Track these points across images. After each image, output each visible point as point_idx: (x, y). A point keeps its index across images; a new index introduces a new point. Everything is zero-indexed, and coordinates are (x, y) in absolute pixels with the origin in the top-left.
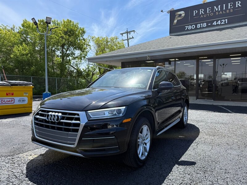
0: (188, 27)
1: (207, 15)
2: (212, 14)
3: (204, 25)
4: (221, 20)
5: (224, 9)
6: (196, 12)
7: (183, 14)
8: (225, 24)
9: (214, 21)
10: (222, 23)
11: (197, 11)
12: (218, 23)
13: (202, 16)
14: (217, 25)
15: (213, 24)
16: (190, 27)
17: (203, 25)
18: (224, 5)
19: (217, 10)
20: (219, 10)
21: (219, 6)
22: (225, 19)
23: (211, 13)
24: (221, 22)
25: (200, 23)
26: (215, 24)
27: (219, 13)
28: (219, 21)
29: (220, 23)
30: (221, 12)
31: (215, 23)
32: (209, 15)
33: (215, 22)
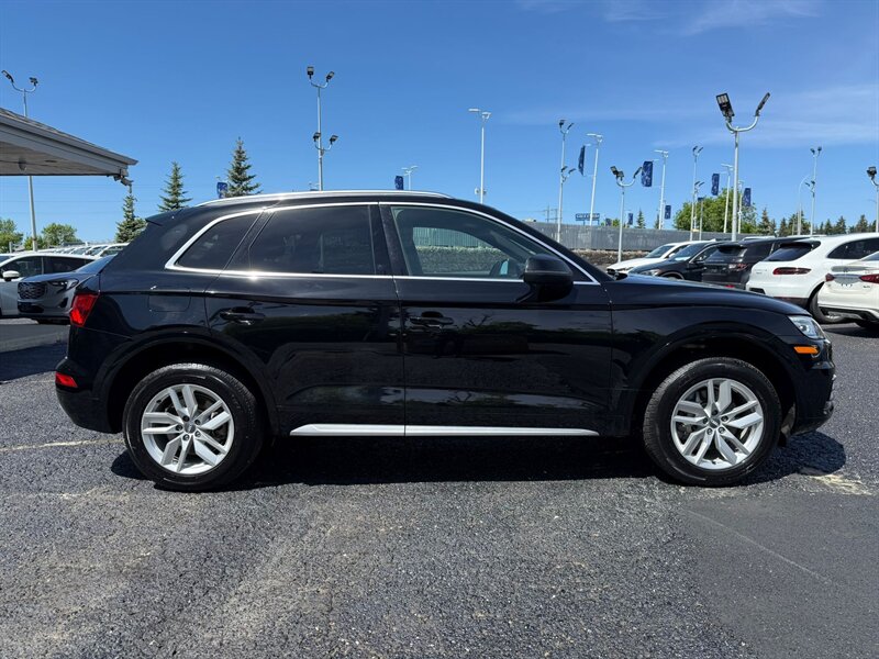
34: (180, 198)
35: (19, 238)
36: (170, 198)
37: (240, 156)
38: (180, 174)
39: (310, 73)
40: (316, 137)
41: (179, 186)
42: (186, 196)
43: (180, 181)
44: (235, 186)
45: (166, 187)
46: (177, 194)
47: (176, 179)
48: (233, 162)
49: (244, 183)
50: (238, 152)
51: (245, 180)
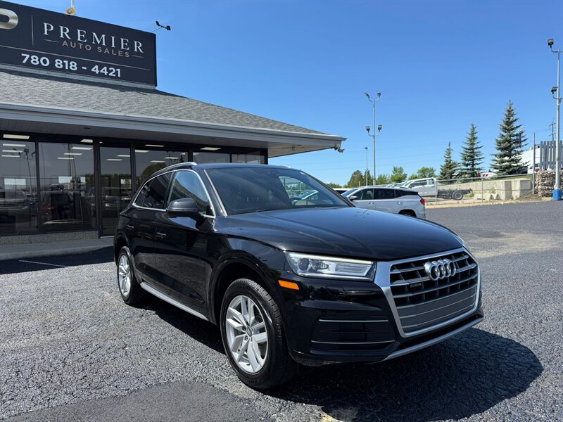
0: (30, 59)
1: (78, 46)
2: (88, 47)
3: (72, 66)
4: (108, 67)
5: (113, 46)
6: (49, 27)
7: (14, 18)
8: (116, 78)
9: (94, 64)
10: (111, 74)
11: (52, 28)
12: (102, 71)
13: (65, 43)
14: (101, 75)
15: (93, 70)
16: (35, 60)
17: (69, 65)
18: (113, 38)
19: (99, 42)
20: (104, 44)
21: (103, 36)
22: (116, 67)
23: (86, 43)
24: (109, 71)
25: (63, 59)
26: (97, 72)
27: (103, 51)
28: (105, 68)
29: (106, 73)
30: (107, 51)
31: (95, 69)
32: (83, 47)
33: (97, 67)
34: (475, 147)
35: (405, 176)
36: (468, 147)
37: (510, 113)
38: (476, 130)
39: (551, 44)
40: (553, 91)
41: (474, 139)
42: (479, 145)
43: (475, 136)
44: (505, 134)
45: (466, 140)
46: (473, 144)
47: (473, 134)
48: (504, 118)
49: (511, 132)
50: (509, 111)
51: (512, 129)
